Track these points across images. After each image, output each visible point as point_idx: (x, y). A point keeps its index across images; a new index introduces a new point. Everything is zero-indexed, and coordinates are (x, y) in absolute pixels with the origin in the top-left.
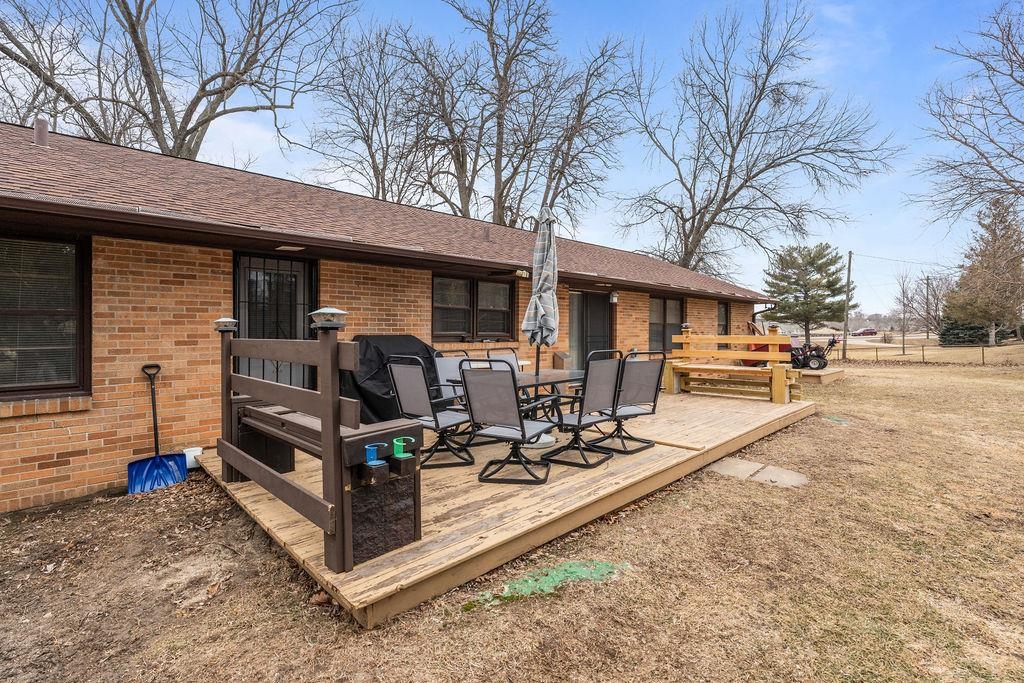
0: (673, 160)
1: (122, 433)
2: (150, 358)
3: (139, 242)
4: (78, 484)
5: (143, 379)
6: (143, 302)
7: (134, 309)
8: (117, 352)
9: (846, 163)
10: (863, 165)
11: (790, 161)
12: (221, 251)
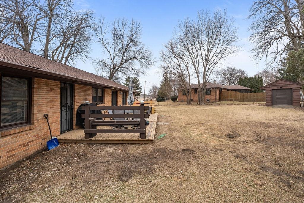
0: (109, 53)
1: (40, 134)
2: (45, 112)
3: (43, 79)
4: (31, 151)
5: (45, 119)
6: (44, 96)
7: (42, 99)
8: (39, 111)
9: (147, 62)
10: (150, 63)
11: (136, 59)
12: (58, 82)
